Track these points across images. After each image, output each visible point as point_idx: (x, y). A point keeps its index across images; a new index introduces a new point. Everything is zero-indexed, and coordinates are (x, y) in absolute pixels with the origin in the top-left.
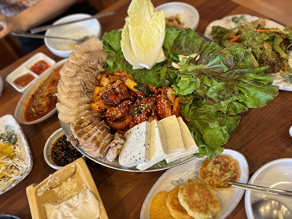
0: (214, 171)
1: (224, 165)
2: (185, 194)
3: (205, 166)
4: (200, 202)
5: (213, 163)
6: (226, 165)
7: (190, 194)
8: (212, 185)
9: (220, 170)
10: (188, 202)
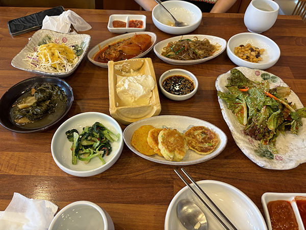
0: (198, 137)
1: (208, 138)
2: (166, 133)
3: (194, 130)
4: (172, 144)
5: (201, 132)
6: (210, 139)
7: (168, 136)
8: (189, 144)
9: (203, 139)
10: (163, 139)
